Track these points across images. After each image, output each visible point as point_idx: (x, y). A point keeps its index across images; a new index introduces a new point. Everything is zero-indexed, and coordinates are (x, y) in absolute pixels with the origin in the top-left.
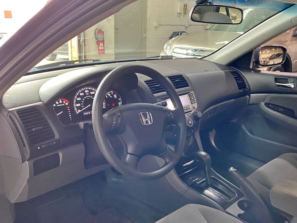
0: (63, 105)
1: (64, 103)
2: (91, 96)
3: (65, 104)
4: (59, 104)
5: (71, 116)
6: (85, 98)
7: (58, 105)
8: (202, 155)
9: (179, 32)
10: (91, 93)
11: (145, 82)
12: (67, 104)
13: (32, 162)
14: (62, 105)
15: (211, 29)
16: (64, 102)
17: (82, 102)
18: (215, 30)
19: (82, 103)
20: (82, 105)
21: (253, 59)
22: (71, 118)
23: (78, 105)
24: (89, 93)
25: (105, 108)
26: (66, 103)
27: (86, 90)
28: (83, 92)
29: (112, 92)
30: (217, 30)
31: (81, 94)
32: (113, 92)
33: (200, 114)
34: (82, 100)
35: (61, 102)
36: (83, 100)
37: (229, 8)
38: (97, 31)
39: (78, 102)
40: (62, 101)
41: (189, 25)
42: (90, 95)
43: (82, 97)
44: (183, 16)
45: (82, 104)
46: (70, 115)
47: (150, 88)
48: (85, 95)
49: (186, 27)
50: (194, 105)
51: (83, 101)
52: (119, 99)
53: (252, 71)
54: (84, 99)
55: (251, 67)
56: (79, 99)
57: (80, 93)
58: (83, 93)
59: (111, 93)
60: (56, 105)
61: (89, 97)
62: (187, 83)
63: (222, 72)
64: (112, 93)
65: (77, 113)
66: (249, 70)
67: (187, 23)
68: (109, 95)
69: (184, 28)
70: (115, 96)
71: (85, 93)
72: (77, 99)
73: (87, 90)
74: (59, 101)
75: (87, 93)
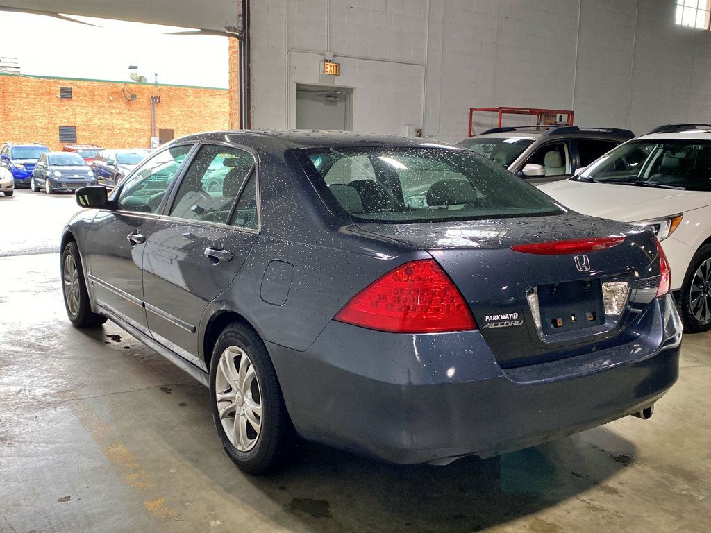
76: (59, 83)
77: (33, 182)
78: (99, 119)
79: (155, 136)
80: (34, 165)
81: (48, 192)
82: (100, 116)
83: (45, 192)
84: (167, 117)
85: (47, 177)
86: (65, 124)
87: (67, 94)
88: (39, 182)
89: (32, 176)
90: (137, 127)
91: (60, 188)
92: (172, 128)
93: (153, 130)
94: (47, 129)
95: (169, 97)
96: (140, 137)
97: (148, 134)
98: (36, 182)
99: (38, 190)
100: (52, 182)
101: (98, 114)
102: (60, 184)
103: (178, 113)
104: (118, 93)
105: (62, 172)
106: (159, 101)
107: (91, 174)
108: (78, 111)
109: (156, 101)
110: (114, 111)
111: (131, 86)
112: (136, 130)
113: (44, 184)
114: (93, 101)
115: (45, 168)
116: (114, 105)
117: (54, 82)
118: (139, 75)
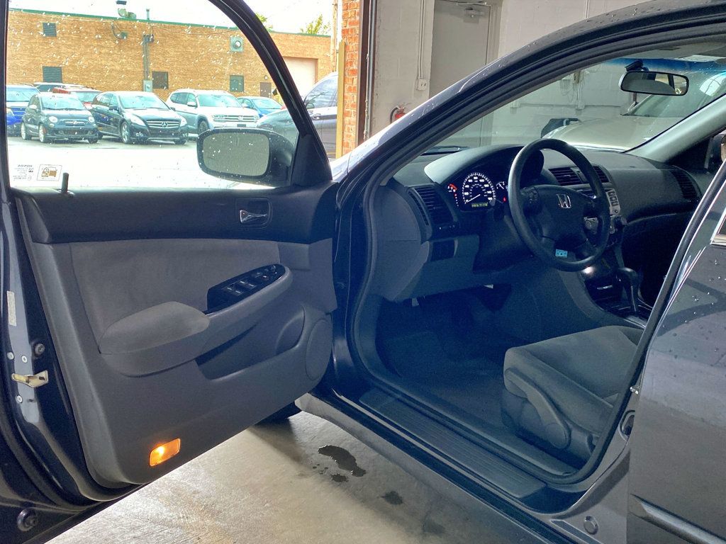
5: (458, 205)
8: (627, 272)
9: (563, 120)
11: (550, 170)
13: (432, 243)
15: (635, 114)
17: (471, 190)
18: (646, 116)
21: (710, 155)
23: (467, 194)
26: (454, 190)
27: (474, 176)
28: (472, 178)
30: (649, 116)
31: (470, 181)
33: (624, 222)
34: (470, 187)
36: (472, 188)
37: (674, 77)
38: (395, 113)
39: (466, 190)
41: (586, 106)
42: (479, 182)
43: (470, 184)
44: (573, 88)
45: (471, 193)
47: (558, 179)
48: (473, 183)
49: (578, 110)
50: (615, 207)
53: (708, 173)
54: (472, 186)
55: (706, 166)
56: (467, 186)
57: (469, 179)
58: (472, 180)
62: (606, 177)
63: (659, 171)
65: (465, 203)
66: (702, 171)
67: (580, 101)
68: (500, 185)
69: (573, 111)
71: (474, 180)
73: (476, 176)
76: (41, 18)
77: (23, 128)
78: (87, 60)
79: (148, 79)
80: (24, 109)
81: (42, 141)
82: (87, 57)
83: (39, 141)
84: (161, 59)
85: (41, 123)
86: (49, 65)
87: (50, 30)
88: (30, 129)
89: (23, 121)
90: (129, 69)
91: (55, 136)
92: (167, 70)
93: (146, 73)
94: (30, 70)
95: (163, 35)
96: (132, 80)
97: (141, 77)
98: (27, 128)
99: (29, 138)
100: (48, 129)
101: (85, 54)
102: (56, 131)
103: (172, 53)
104: (107, 29)
105: (59, 117)
106: (153, 40)
107: (92, 120)
108: (63, 49)
109: (149, 41)
110: (103, 51)
111: (121, 22)
112: (127, 72)
113: (38, 131)
114: (80, 39)
115: (39, 113)
116: (103, 43)
117: (35, 17)
118: (128, 11)
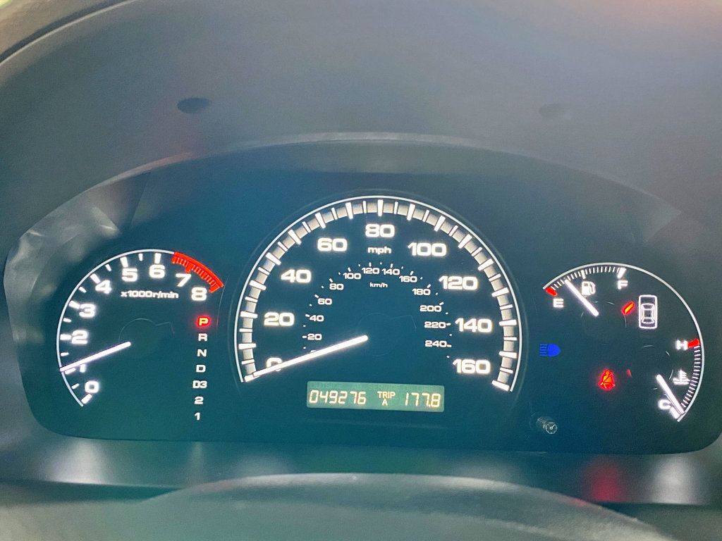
0: (172, 295)
1: (181, 284)
2: (403, 273)
3: (185, 292)
4: (145, 282)
5: (203, 385)
6: (356, 276)
7: (132, 294)
10: (416, 249)
12: (199, 294)
14: (161, 295)
16: (184, 278)
17: (322, 301)
19: (318, 310)
20: (314, 328)
22: (199, 401)
23: (281, 319)
24: (400, 243)
25: (506, 388)
26: (194, 290)
27: (373, 218)
28: (349, 229)
29: (621, 272)
31: (326, 245)
32: (630, 275)
34: (319, 286)
35: (162, 275)
36: (334, 287)
39: (279, 297)
40: (171, 267)
42: (402, 259)
43: (326, 267)
45: (314, 318)
46: (200, 377)
48: (357, 257)
51: (327, 293)
52: (682, 345)
54: (339, 279)
56: (298, 277)
57: (317, 233)
58: (344, 241)
59: (612, 277)
60: (119, 285)
61: (388, 278)
64: (622, 284)
65: (253, 375)
70: (648, 314)
71: (359, 242)
72: (284, 277)
73: (387, 218)
74: (149, 259)
75: (379, 242)
